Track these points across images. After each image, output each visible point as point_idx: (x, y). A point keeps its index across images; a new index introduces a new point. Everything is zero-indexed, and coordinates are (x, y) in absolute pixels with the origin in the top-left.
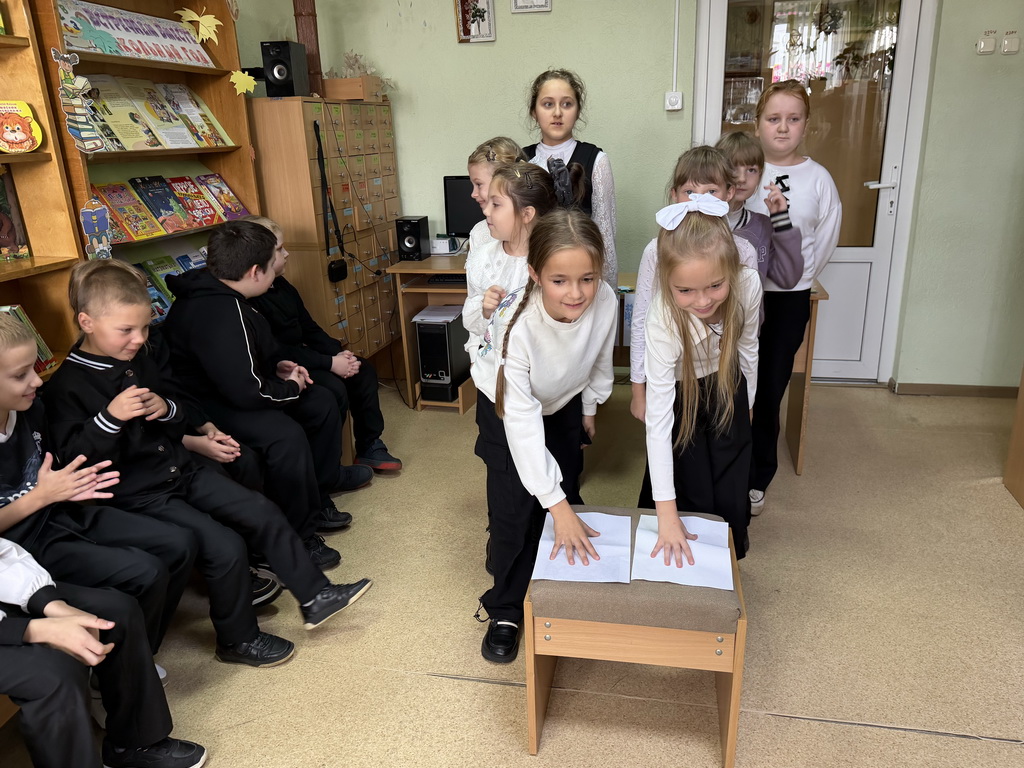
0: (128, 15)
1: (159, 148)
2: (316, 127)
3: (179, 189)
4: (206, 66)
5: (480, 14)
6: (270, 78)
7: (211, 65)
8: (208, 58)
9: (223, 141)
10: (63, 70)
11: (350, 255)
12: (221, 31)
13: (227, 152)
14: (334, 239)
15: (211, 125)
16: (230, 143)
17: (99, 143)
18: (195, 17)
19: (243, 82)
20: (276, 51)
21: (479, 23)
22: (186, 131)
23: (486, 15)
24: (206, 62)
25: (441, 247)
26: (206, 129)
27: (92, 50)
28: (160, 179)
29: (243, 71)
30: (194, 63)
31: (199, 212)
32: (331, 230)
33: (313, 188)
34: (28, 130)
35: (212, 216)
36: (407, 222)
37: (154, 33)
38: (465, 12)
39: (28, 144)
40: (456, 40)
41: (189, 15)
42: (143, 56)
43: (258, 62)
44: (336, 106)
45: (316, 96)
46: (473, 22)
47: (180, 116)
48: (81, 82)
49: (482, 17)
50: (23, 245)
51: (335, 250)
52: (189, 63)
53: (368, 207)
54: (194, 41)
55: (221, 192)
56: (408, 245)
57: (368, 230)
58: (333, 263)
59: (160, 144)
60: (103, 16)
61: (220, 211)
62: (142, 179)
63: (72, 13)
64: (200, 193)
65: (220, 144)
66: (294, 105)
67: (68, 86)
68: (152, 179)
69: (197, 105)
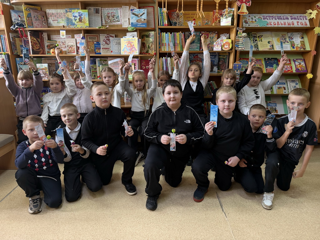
0: (279, 15)
7: (309, 26)
8: (309, 24)
9: (305, 49)
10: (240, 31)
12: (317, 15)
13: (308, 52)
15: (303, 44)
17: (243, 48)
18: (312, 12)
19: (318, 30)
22: (289, 46)
24: (306, 25)
26: (299, 45)
27: (256, 26)
34: (229, 45)
35: (289, 71)
37: (288, 19)
41: (310, 11)
42: (276, 26)
54: (306, 19)
55: (300, 64)
60: (269, 17)
61: (294, 69)
63: (257, 18)
64: (290, 64)
67: (240, 35)
68: (272, 59)
69: (302, 38)
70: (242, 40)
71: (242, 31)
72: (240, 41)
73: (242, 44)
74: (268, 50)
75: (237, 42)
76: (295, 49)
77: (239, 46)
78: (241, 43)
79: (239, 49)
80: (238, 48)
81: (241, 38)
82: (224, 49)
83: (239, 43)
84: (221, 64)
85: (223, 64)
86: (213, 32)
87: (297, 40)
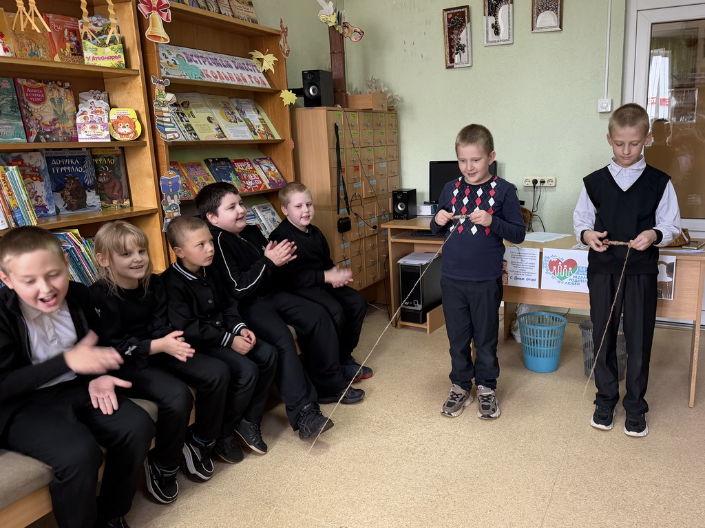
0: (213, 55)
1: (224, 139)
2: (336, 128)
3: (239, 167)
4: (264, 87)
5: (461, 48)
6: (307, 94)
7: (268, 86)
8: (266, 82)
9: (272, 136)
10: (158, 89)
11: (356, 214)
12: (276, 64)
13: (276, 144)
14: (343, 203)
15: (265, 126)
16: (277, 137)
17: (176, 135)
18: (261, 56)
19: (288, 97)
20: (312, 77)
21: (460, 54)
22: (246, 129)
23: (465, 48)
24: (265, 84)
25: (426, 211)
26: (262, 128)
27: (183, 77)
28: (226, 160)
29: (289, 90)
30: (256, 85)
31: (251, 182)
32: (342, 197)
33: (331, 168)
34: (133, 126)
35: (260, 185)
36: (400, 192)
37: (230, 66)
38: (451, 47)
39: (132, 135)
40: (445, 67)
41: (258, 54)
42: (219, 80)
43: (299, 84)
44: (353, 113)
45: (339, 106)
46: (456, 54)
47: (245, 119)
48: (170, 97)
49: (463, 50)
50: (126, 199)
51: (343, 211)
52: (251, 85)
53: (374, 182)
54: (259, 71)
55: (270, 169)
56: (400, 208)
57: (372, 198)
58: (341, 219)
59: (225, 137)
60: (196, 56)
61: (266, 182)
62: (214, 160)
63: (174, 55)
64: (254, 169)
65: (270, 138)
66: (321, 112)
67: (161, 99)
68: (220, 160)
69: (258, 112)
70: (168, 112)
71: (162, 87)
72: (165, 114)
73: (170, 122)
74: (217, 139)
75: (160, 118)
76: (258, 137)
77: (167, 130)
78: (168, 120)
79: (170, 136)
80: (166, 133)
81: (164, 106)
82: (117, 137)
83: (165, 120)
84: (105, 183)
85: (109, 181)
86: (56, 82)
87: (254, 117)
